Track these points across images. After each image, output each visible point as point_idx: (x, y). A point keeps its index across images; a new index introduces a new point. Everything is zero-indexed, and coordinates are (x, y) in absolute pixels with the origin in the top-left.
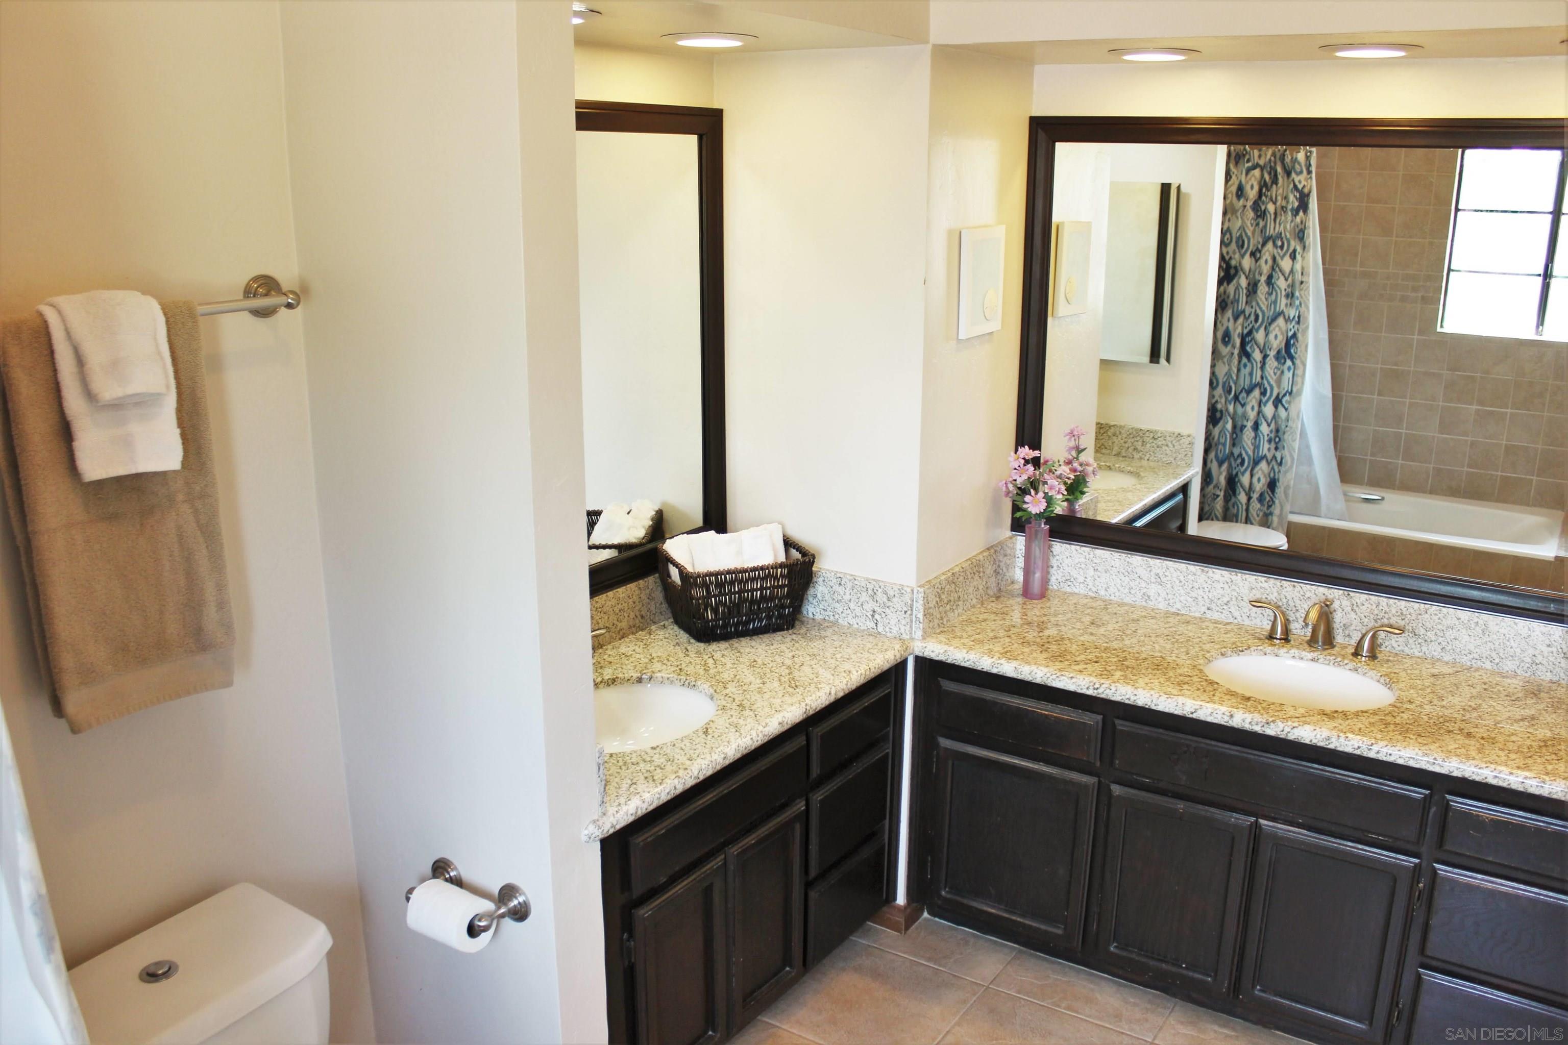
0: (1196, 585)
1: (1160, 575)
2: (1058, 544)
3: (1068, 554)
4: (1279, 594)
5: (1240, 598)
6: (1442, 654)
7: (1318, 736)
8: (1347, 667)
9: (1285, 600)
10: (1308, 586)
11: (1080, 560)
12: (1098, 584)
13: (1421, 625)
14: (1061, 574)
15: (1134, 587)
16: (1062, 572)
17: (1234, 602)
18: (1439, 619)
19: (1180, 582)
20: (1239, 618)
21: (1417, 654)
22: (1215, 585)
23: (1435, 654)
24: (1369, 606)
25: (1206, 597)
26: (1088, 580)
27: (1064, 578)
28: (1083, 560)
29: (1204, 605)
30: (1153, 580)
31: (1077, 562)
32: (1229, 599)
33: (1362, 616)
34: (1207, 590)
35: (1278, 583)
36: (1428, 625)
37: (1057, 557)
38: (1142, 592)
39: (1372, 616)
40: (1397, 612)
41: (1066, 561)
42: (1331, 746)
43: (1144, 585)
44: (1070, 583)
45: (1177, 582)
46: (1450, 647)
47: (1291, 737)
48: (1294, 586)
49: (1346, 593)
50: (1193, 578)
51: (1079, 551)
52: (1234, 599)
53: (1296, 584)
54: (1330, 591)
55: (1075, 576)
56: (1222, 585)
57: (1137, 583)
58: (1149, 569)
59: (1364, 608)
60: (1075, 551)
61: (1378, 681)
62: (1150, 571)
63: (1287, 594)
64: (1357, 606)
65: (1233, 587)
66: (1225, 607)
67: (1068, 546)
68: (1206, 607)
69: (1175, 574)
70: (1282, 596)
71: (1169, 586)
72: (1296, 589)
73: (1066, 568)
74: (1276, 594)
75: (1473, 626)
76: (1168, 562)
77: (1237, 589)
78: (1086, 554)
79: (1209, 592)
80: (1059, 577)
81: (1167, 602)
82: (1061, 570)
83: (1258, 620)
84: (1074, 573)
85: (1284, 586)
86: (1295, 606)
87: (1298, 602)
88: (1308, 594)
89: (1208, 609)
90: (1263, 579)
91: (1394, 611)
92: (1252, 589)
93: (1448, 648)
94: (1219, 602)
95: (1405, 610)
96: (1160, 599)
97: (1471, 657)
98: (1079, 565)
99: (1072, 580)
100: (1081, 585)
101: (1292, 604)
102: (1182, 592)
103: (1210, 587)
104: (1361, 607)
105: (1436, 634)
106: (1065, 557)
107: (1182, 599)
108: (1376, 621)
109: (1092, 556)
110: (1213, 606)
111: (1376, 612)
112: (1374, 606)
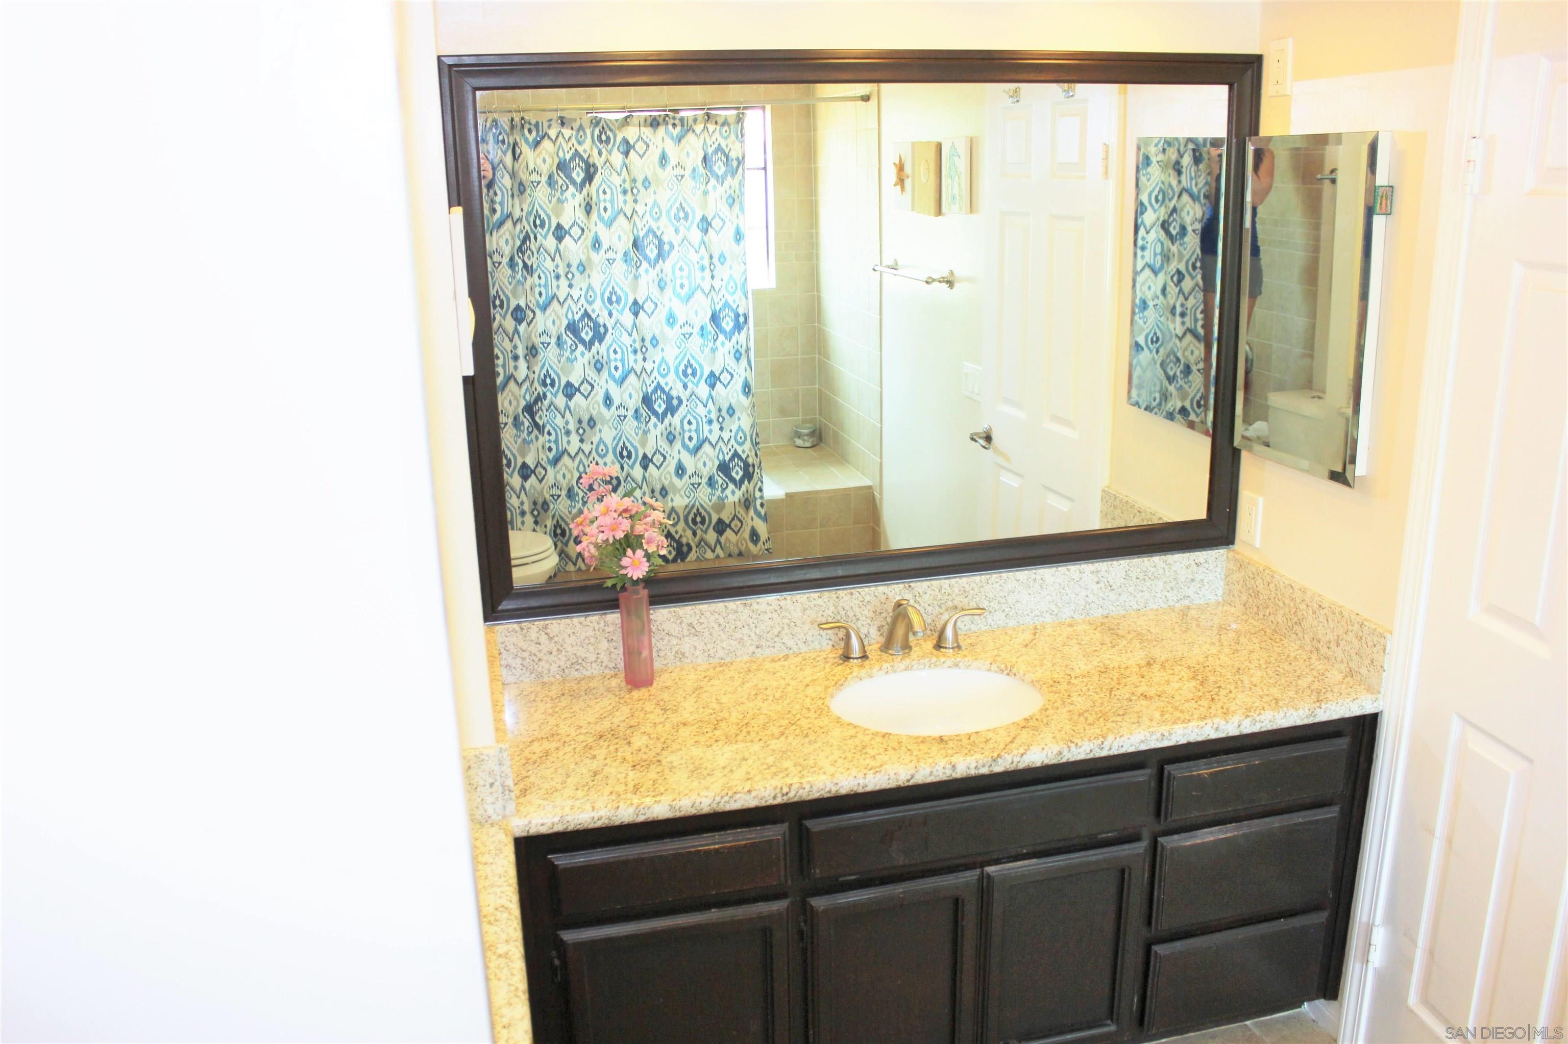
0: (739, 624)
1: (694, 623)
2: (554, 622)
3: (569, 631)
4: (836, 607)
5: (792, 624)
6: (1006, 621)
7: (1050, 754)
8: (946, 665)
9: (843, 613)
10: (866, 589)
11: (588, 634)
12: (616, 657)
13: (984, 597)
14: (564, 659)
15: (663, 648)
16: (566, 656)
17: (786, 630)
18: (1000, 586)
19: (720, 625)
20: (795, 648)
21: (984, 628)
22: (762, 617)
23: (1000, 623)
24: (932, 592)
25: (753, 635)
26: (601, 656)
27: (569, 663)
28: (591, 633)
29: (752, 645)
30: (686, 632)
31: (583, 637)
32: (780, 629)
33: (926, 605)
34: (752, 626)
35: (833, 595)
36: (991, 595)
37: (556, 639)
38: (674, 650)
39: (936, 603)
40: (960, 591)
41: (569, 641)
42: (1064, 760)
43: (674, 642)
44: (577, 667)
45: (716, 626)
46: (1013, 611)
47: (1021, 766)
48: (852, 594)
49: (907, 585)
50: (734, 617)
51: (585, 623)
52: (786, 627)
53: (853, 591)
54: (890, 589)
55: (583, 656)
56: (770, 615)
57: (665, 642)
58: (679, 621)
59: (926, 597)
60: (578, 626)
61: (989, 670)
62: (681, 623)
63: (844, 605)
64: (920, 596)
65: (784, 614)
66: (777, 639)
67: (568, 621)
68: (754, 647)
69: (712, 618)
70: (840, 608)
71: (707, 634)
72: (854, 596)
73: (570, 649)
74: (832, 609)
75: (1031, 584)
76: (701, 607)
77: (788, 615)
78: (595, 624)
79: (756, 627)
80: (562, 664)
81: (706, 654)
82: (564, 653)
83: (816, 643)
84: (581, 653)
85: (840, 596)
86: (855, 616)
87: (857, 610)
88: (867, 598)
89: (757, 647)
90: (816, 595)
91: (956, 590)
92: (805, 610)
93: (1011, 614)
94: (769, 635)
95: (966, 586)
96: (697, 653)
97: (1033, 615)
98: (587, 641)
99: (580, 661)
100: (594, 665)
101: (851, 614)
102: (724, 636)
103: (756, 621)
104: (924, 597)
105: (999, 603)
106: (566, 636)
107: (724, 645)
108: (940, 606)
109: (602, 624)
110: (763, 642)
111: (939, 597)
112: (937, 590)
